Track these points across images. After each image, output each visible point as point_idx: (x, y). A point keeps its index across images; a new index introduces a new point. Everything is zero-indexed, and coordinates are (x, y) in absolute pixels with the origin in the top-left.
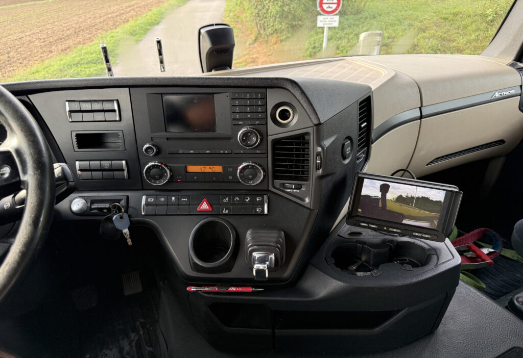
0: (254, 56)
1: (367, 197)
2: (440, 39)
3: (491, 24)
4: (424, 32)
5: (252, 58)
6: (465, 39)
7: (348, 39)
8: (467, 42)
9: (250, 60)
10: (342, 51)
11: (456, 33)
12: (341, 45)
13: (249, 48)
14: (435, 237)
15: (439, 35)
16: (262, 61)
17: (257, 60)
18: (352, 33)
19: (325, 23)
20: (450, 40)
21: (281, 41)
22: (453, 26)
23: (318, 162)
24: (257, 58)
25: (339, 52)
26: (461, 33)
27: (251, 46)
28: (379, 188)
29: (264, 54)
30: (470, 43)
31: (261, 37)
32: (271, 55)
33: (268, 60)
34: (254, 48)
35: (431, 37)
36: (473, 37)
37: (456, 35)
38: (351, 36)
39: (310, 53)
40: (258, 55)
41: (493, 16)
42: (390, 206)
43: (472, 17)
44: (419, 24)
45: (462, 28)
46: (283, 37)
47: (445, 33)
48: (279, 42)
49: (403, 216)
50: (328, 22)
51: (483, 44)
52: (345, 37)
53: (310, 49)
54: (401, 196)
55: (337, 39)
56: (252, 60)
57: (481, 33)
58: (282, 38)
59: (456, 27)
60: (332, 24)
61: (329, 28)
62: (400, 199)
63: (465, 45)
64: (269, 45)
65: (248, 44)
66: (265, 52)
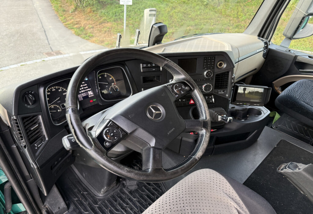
0: (78, 20)
1: (239, 93)
2: (183, 13)
3: (206, 6)
4: (175, 9)
5: (77, 21)
6: (195, 14)
7: (135, 11)
8: (196, 15)
9: (75, 22)
10: (133, 18)
11: (190, 10)
12: (131, 15)
13: (72, 14)
14: (261, 105)
15: (182, 11)
16: (84, 23)
17: (80, 23)
18: (136, 8)
19: (124, 2)
20: (188, 14)
21: (94, 11)
22: (188, 6)
23: (233, 81)
24: (80, 21)
25: (131, 19)
26: (193, 10)
27: (73, 13)
28: (243, 89)
29: (84, 19)
30: (198, 16)
31: (79, 8)
32: (89, 20)
33: (88, 23)
34: (76, 14)
35: (179, 12)
36: (199, 13)
37: (190, 11)
38: (136, 10)
39: (114, 19)
40: (80, 19)
41: (207, 2)
42: (246, 96)
43: (196, 2)
44: (172, 4)
45: (192, 8)
46: (95, 9)
47: (185, 10)
48: (92, 12)
49: (250, 99)
50: (126, 2)
51: (204, 17)
52: (133, 10)
53: (114, 17)
54: (250, 92)
55: (129, 11)
56: (77, 23)
57: (202, 11)
58: (93, 9)
59: (189, 7)
60: (128, 3)
61: (127, 5)
62: (250, 93)
63: (195, 17)
64: (86, 13)
65: (71, 12)
66: (85, 18)
